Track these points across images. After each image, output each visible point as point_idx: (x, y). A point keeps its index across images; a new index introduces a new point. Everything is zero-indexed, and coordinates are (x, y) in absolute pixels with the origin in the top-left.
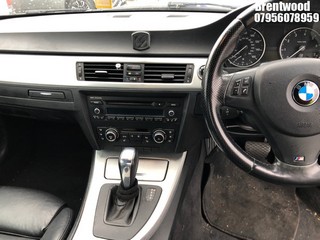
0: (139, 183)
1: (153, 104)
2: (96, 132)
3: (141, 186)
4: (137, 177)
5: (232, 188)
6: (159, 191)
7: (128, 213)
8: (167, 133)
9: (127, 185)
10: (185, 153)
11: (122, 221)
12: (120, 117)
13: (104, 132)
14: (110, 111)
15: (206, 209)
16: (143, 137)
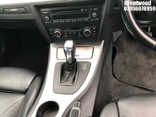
0: (77, 60)
1: (82, 10)
2: (48, 32)
3: (78, 63)
4: (76, 57)
5: (128, 59)
6: (89, 64)
7: (72, 78)
8: (92, 29)
9: (70, 62)
10: (103, 41)
11: (69, 83)
12: (62, 21)
13: (53, 32)
14: (55, 17)
15: (115, 71)
16: (77, 33)
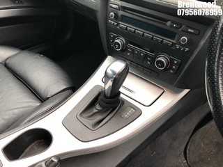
0: (122, 96)
1: (169, 23)
10: (186, 91)
12: (131, 28)
